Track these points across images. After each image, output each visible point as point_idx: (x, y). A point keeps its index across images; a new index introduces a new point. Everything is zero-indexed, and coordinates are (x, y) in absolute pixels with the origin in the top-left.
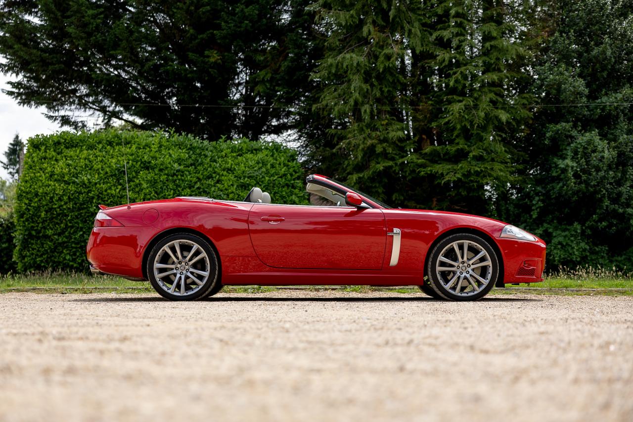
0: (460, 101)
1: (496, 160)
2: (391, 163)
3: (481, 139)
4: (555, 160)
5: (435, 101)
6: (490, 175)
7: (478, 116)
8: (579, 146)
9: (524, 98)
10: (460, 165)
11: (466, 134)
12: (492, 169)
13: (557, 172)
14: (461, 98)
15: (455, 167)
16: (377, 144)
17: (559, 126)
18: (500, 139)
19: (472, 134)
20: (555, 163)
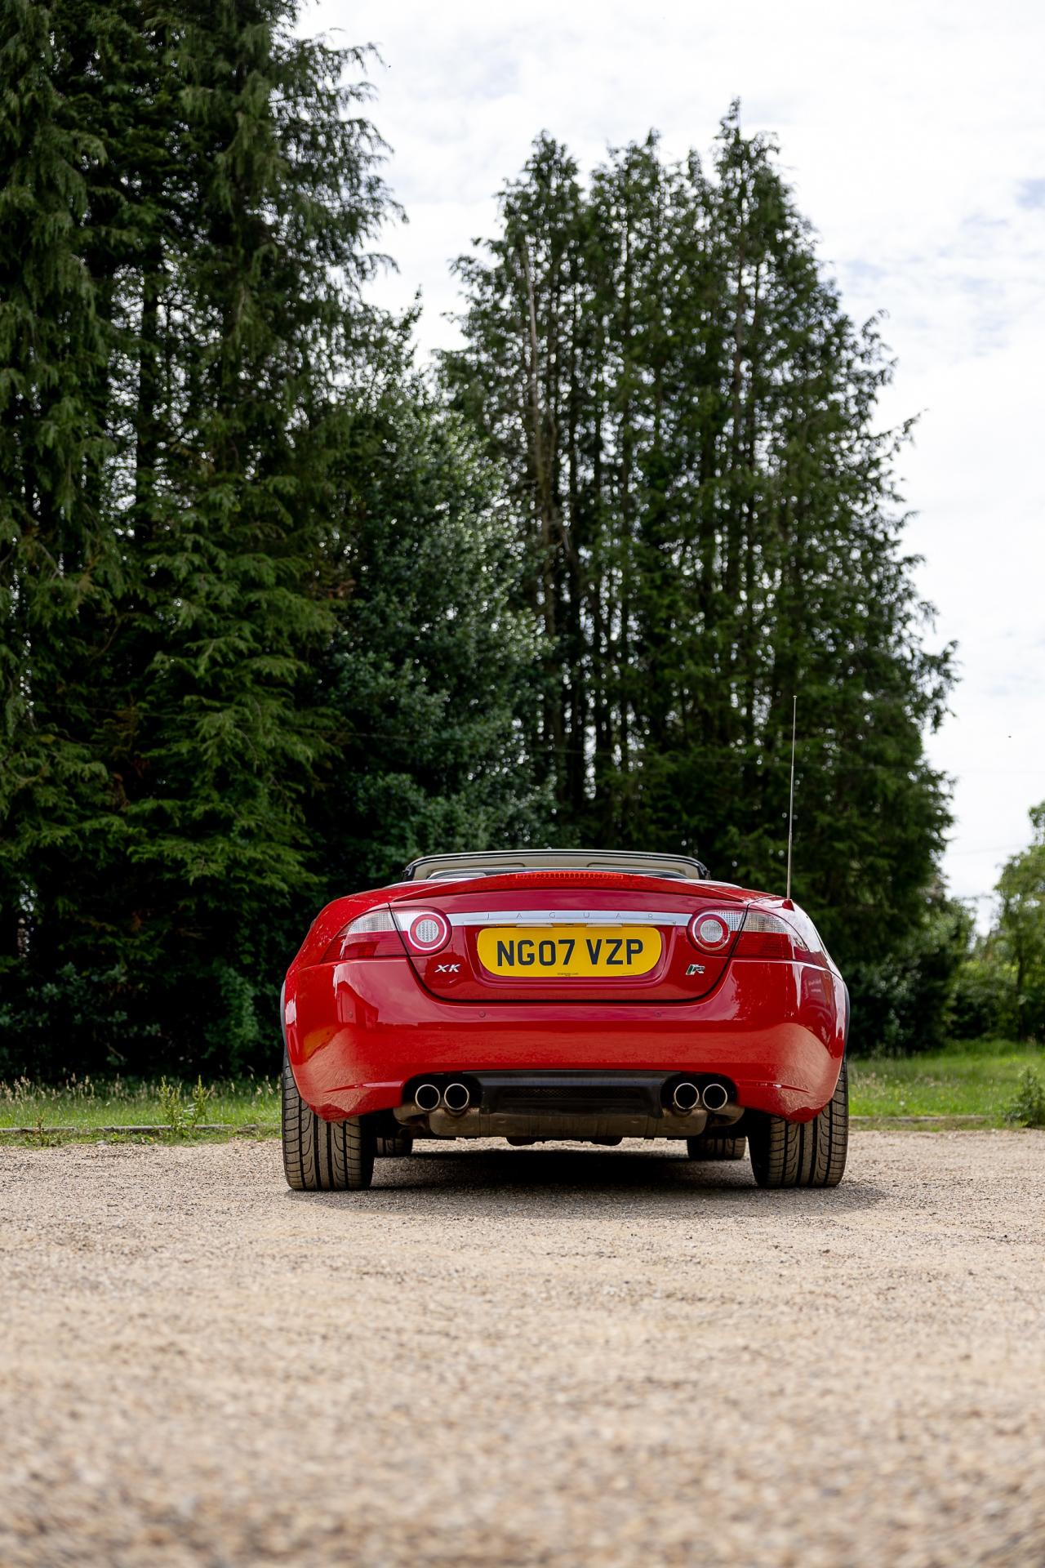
0: (218, 710)
1: (276, 838)
2: (66, 831)
3: (251, 793)
4: (375, 845)
5: (151, 703)
6: (274, 871)
7: (256, 744)
8: (430, 822)
9: (323, 715)
10: (220, 846)
11: (222, 782)
12: (278, 859)
13: (379, 870)
14: (218, 704)
15: (204, 848)
16: (36, 784)
17: (391, 779)
18: (294, 796)
19: (235, 780)
20: (373, 852)
